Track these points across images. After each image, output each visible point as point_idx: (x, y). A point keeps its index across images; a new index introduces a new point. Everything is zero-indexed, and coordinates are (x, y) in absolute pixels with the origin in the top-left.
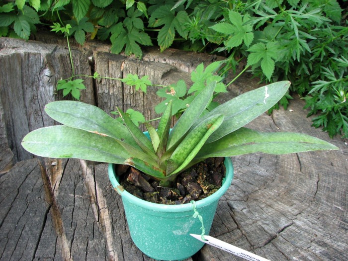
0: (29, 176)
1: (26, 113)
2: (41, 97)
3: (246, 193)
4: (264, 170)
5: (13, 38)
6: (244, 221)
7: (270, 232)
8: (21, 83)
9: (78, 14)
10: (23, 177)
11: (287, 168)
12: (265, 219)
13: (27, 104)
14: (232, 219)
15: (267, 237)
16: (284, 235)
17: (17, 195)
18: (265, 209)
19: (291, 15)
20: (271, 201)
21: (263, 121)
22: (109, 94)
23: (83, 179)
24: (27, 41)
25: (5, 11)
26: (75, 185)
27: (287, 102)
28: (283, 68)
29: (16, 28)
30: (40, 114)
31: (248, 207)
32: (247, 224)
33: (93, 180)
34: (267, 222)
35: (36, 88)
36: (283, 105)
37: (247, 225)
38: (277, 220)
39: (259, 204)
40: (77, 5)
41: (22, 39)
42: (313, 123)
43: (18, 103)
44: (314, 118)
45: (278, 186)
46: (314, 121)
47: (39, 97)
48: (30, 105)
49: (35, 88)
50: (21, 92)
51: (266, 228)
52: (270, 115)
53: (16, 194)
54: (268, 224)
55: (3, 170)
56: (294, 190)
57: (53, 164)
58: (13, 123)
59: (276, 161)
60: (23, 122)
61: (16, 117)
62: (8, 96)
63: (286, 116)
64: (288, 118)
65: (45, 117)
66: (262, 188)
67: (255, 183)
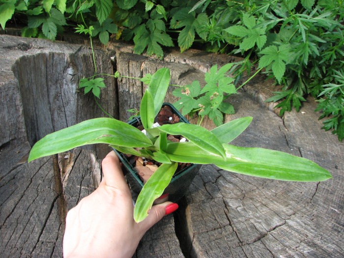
0: (43, 167)
1: (50, 109)
2: (65, 94)
3: (244, 192)
5: (41, 39)
6: (237, 218)
7: (261, 230)
8: (45, 81)
9: (101, 17)
10: (37, 168)
12: (258, 218)
13: (51, 101)
14: (225, 216)
15: (257, 235)
16: (274, 234)
17: (30, 184)
18: (259, 208)
19: (299, 19)
20: (267, 200)
21: (273, 123)
22: (129, 93)
23: (90, 172)
24: (54, 42)
25: (35, 14)
26: (83, 178)
27: (300, 105)
29: (44, 30)
30: (63, 110)
31: (244, 205)
32: (239, 221)
33: (100, 173)
34: (260, 221)
35: (60, 86)
36: (295, 107)
37: (239, 222)
38: (270, 219)
39: (255, 203)
40: (100, 8)
41: (50, 40)
42: (323, 125)
43: (42, 99)
44: (325, 120)
45: (277, 187)
46: (325, 123)
47: (63, 94)
48: (54, 102)
49: (59, 85)
50: (46, 89)
51: (258, 226)
52: (282, 117)
53: (29, 183)
54: (260, 223)
55: (20, 161)
56: (292, 191)
57: (66, 157)
58: (37, 118)
60: (47, 118)
61: (40, 112)
62: (33, 93)
63: (297, 118)
64: (299, 120)
65: (68, 113)
66: (260, 188)
67: (253, 182)
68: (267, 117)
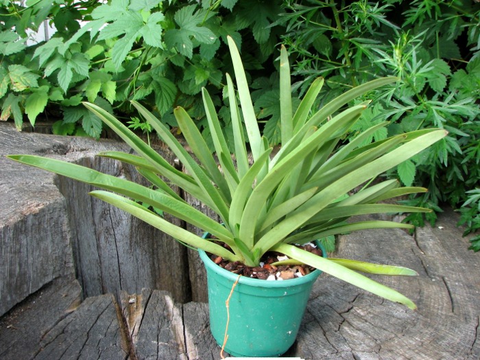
0: (102, 316)
1: (95, 232)
2: (114, 211)
3: (378, 342)
4: (402, 310)
5: (80, 137)
9: (162, 107)
10: (94, 318)
11: (434, 307)
13: (97, 221)
17: (87, 340)
19: (434, 108)
20: (411, 352)
21: (403, 243)
22: (201, 207)
23: (168, 322)
24: (98, 140)
25: (73, 105)
26: (159, 330)
27: (435, 217)
28: (428, 172)
29: (85, 125)
30: (112, 232)
33: (181, 322)
36: (430, 220)
40: (161, 95)
41: (91, 138)
42: (470, 244)
43: (85, 219)
44: (473, 238)
45: (421, 333)
46: (472, 242)
47: (112, 211)
48: (100, 222)
50: (89, 206)
52: (412, 235)
53: (85, 339)
55: (69, 307)
56: (443, 338)
57: (131, 301)
58: (79, 246)
59: (418, 298)
60: (91, 244)
61: (83, 237)
62: (74, 211)
63: (434, 236)
64: (437, 238)
65: (118, 237)
66: (399, 335)
67: (389, 327)
68: (394, 236)
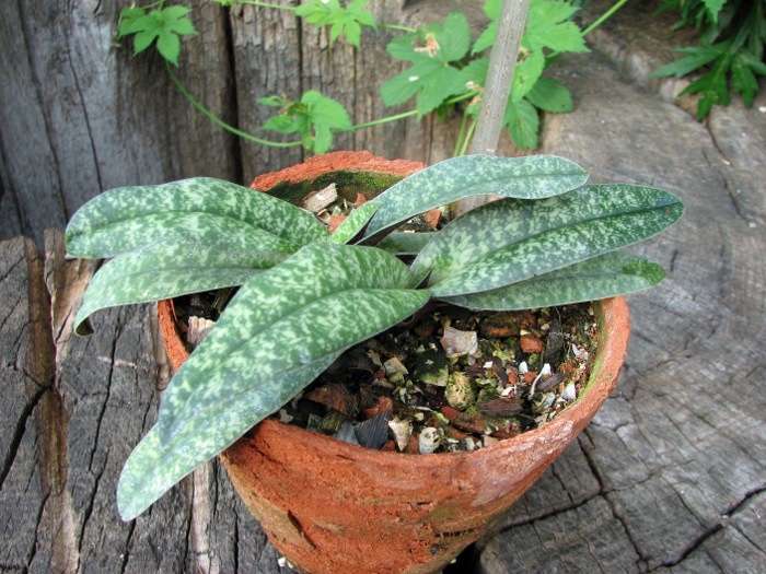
1: (39, 97)
2: (80, 55)
3: (632, 371)
4: (684, 293)
6: (622, 468)
7: (702, 512)
8: (16, 14)
11: (754, 289)
12: (686, 464)
13: (41, 74)
14: (583, 462)
15: (694, 532)
16: (746, 525)
18: (686, 427)
20: (707, 401)
21: (684, 139)
22: (263, 49)
26: (120, 328)
27: (755, 86)
30: (77, 99)
31: (637, 418)
32: (629, 479)
34: (694, 475)
35: (65, 30)
36: (741, 93)
37: (629, 483)
38: (725, 469)
39: (671, 411)
43: (11, 70)
45: (728, 351)
47: (74, 54)
48: (50, 77)
49: (59, 29)
50: (20, 40)
51: (689, 494)
52: (700, 121)
54: (694, 483)
59: (720, 265)
60: (31, 122)
61: (9, 109)
63: (750, 126)
64: (756, 131)
65: (92, 109)
66: (680, 355)
67: (657, 336)
68: (666, 123)
